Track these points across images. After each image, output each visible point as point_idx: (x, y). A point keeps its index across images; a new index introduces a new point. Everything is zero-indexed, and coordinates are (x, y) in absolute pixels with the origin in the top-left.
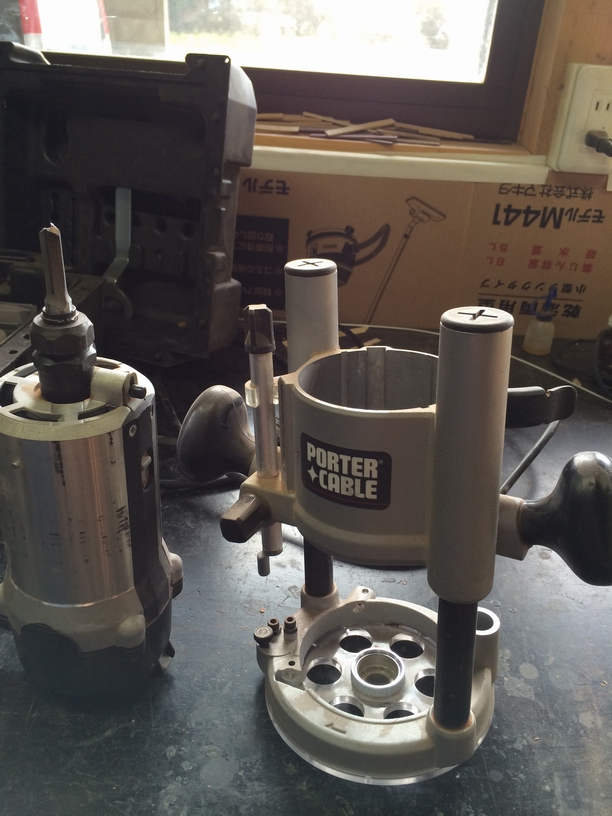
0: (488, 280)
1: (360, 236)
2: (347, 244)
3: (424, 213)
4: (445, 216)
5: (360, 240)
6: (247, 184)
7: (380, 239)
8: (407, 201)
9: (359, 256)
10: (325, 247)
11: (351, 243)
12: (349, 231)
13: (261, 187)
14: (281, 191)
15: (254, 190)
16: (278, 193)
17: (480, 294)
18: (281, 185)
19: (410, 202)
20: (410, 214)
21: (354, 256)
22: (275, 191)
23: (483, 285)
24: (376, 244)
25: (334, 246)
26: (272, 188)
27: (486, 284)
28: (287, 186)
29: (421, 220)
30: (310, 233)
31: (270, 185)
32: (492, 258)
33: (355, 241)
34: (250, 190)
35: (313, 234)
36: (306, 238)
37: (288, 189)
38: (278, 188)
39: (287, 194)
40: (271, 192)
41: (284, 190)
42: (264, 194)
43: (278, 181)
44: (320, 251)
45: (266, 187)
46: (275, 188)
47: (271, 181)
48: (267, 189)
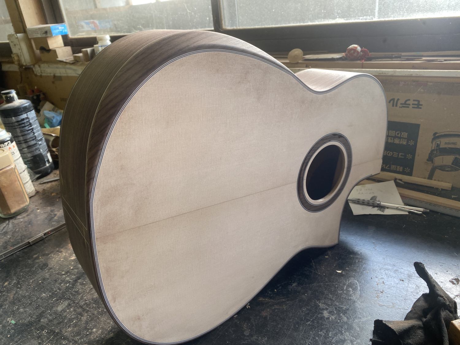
6: (392, 102)
10: (446, 143)
13: (401, 104)
14: (416, 106)
15: (396, 106)
16: (413, 107)
18: (416, 103)
26: (409, 105)
28: (421, 103)
31: (408, 102)
34: (393, 106)
35: (437, 135)
36: (432, 137)
37: (422, 105)
38: (413, 104)
39: (421, 108)
40: (408, 107)
41: (418, 105)
42: (403, 108)
43: (414, 100)
44: (442, 146)
45: (405, 103)
46: (411, 105)
47: (409, 100)
48: (405, 105)
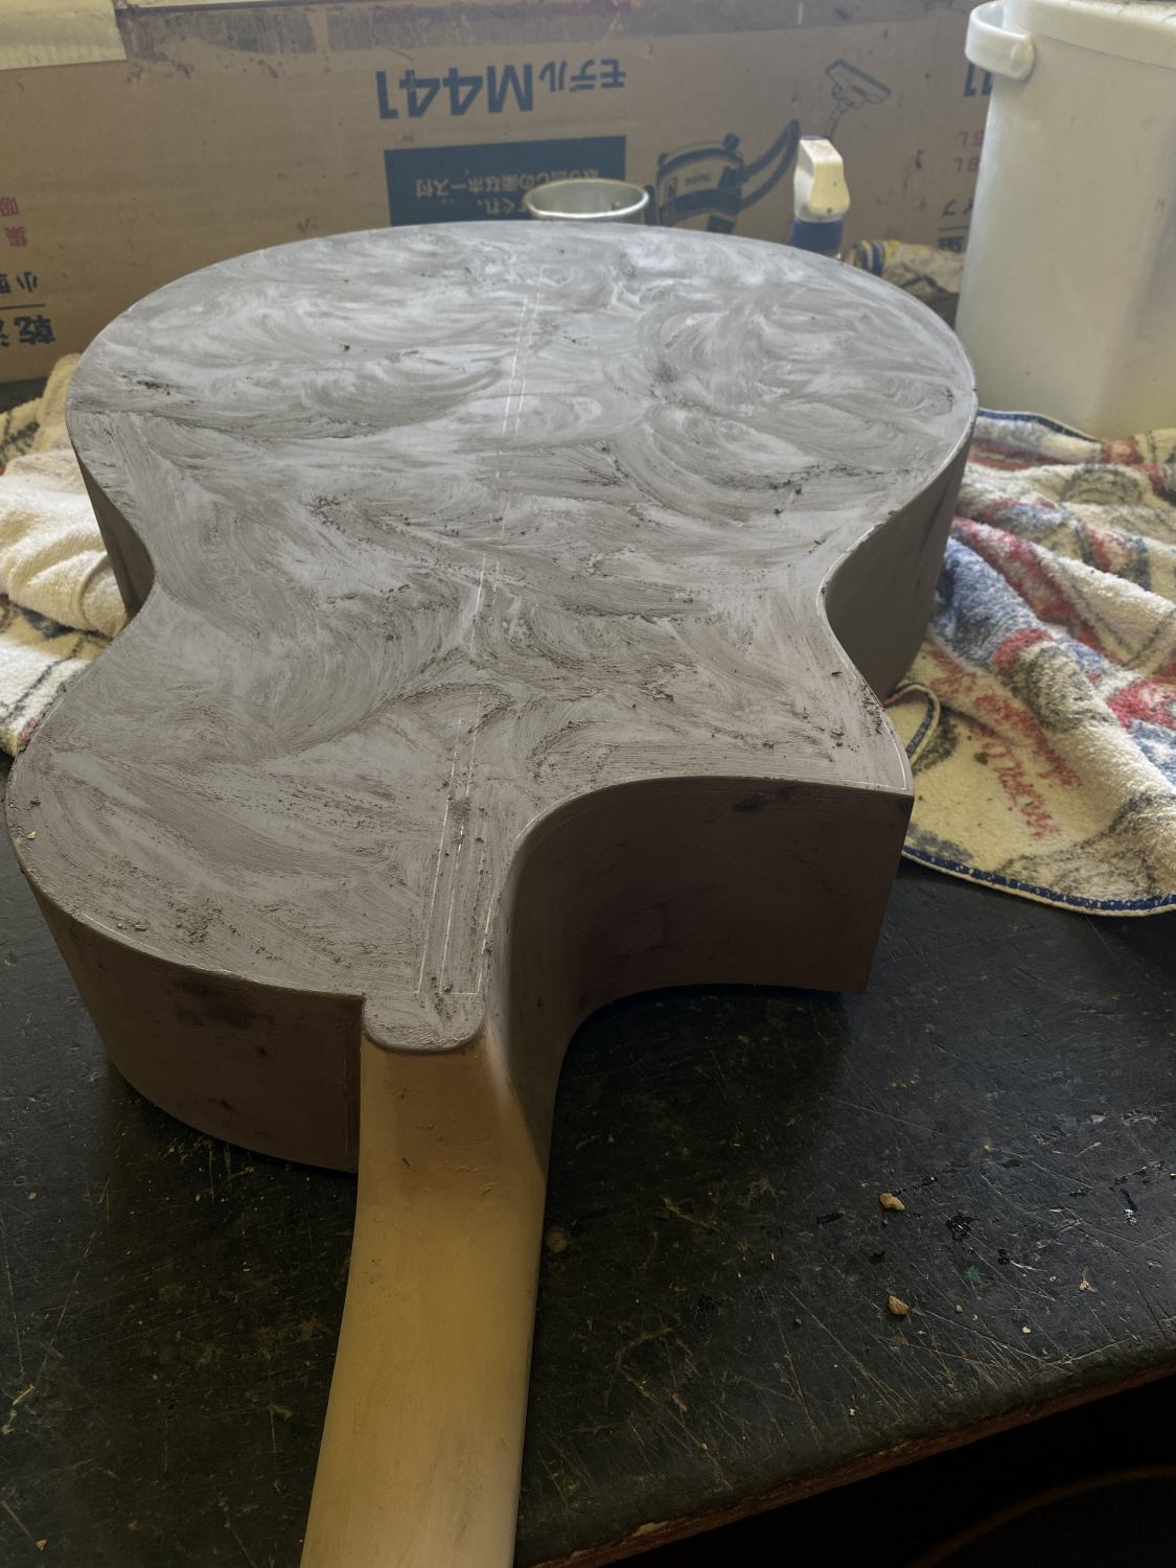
0: (954, 202)
1: (749, 153)
2: (727, 169)
3: (856, 90)
4: (888, 91)
5: (749, 159)
6: (548, 75)
7: (784, 151)
8: (827, 71)
9: (748, 189)
10: (689, 181)
11: (733, 166)
12: (732, 142)
13: (574, 78)
14: (610, 80)
15: (561, 86)
16: (605, 85)
17: (942, 230)
18: (609, 69)
19: (833, 72)
20: (834, 94)
21: (739, 192)
22: (598, 83)
23: (946, 213)
24: (778, 160)
25: (706, 178)
26: (593, 77)
27: (951, 209)
28: (621, 69)
29: (851, 105)
30: (662, 158)
31: (590, 71)
32: (959, 160)
33: (740, 160)
34: (553, 88)
35: (667, 161)
36: (658, 169)
37: (623, 75)
38: (604, 75)
39: (621, 85)
40: (591, 87)
41: (615, 78)
42: (579, 91)
43: (604, 62)
44: (682, 190)
45: (583, 76)
46: (598, 77)
47: (591, 62)
48: (584, 81)
